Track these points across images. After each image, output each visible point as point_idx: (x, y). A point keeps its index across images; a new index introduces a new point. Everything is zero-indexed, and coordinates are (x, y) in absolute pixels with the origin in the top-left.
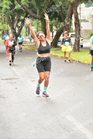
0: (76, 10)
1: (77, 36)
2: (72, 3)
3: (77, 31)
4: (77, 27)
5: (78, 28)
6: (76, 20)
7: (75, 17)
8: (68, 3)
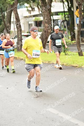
0: (16, 11)
1: (19, 37)
2: (12, 4)
3: (19, 31)
4: (18, 28)
5: (20, 29)
6: (17, 21)
7: (16, 18)
8: (8, 5)
